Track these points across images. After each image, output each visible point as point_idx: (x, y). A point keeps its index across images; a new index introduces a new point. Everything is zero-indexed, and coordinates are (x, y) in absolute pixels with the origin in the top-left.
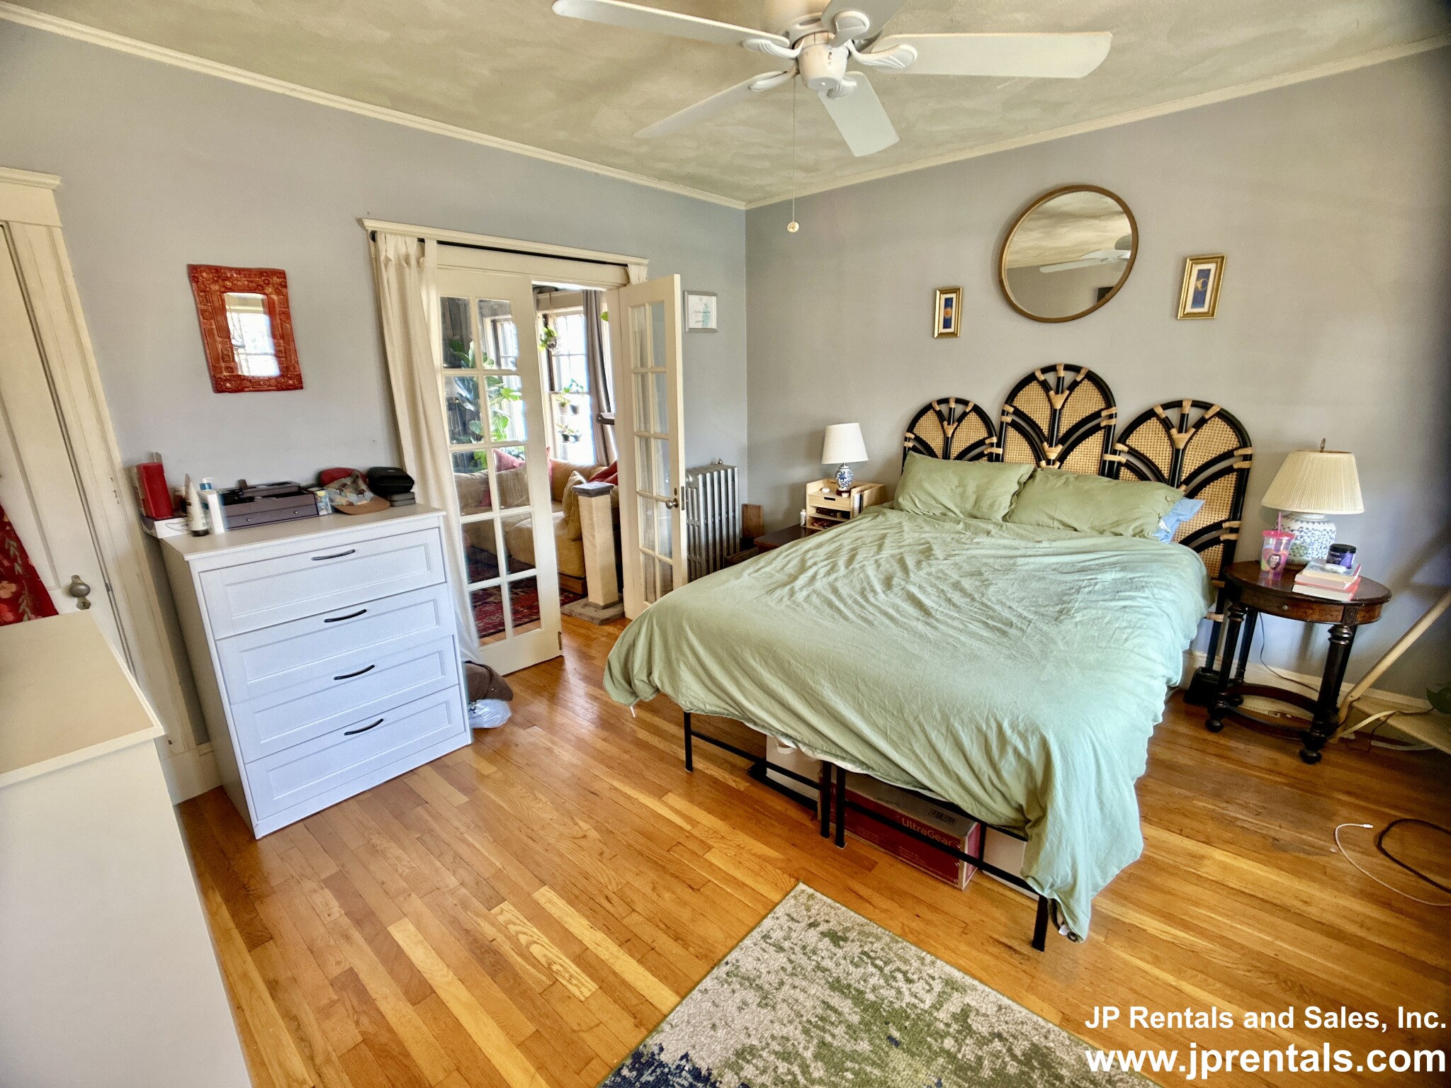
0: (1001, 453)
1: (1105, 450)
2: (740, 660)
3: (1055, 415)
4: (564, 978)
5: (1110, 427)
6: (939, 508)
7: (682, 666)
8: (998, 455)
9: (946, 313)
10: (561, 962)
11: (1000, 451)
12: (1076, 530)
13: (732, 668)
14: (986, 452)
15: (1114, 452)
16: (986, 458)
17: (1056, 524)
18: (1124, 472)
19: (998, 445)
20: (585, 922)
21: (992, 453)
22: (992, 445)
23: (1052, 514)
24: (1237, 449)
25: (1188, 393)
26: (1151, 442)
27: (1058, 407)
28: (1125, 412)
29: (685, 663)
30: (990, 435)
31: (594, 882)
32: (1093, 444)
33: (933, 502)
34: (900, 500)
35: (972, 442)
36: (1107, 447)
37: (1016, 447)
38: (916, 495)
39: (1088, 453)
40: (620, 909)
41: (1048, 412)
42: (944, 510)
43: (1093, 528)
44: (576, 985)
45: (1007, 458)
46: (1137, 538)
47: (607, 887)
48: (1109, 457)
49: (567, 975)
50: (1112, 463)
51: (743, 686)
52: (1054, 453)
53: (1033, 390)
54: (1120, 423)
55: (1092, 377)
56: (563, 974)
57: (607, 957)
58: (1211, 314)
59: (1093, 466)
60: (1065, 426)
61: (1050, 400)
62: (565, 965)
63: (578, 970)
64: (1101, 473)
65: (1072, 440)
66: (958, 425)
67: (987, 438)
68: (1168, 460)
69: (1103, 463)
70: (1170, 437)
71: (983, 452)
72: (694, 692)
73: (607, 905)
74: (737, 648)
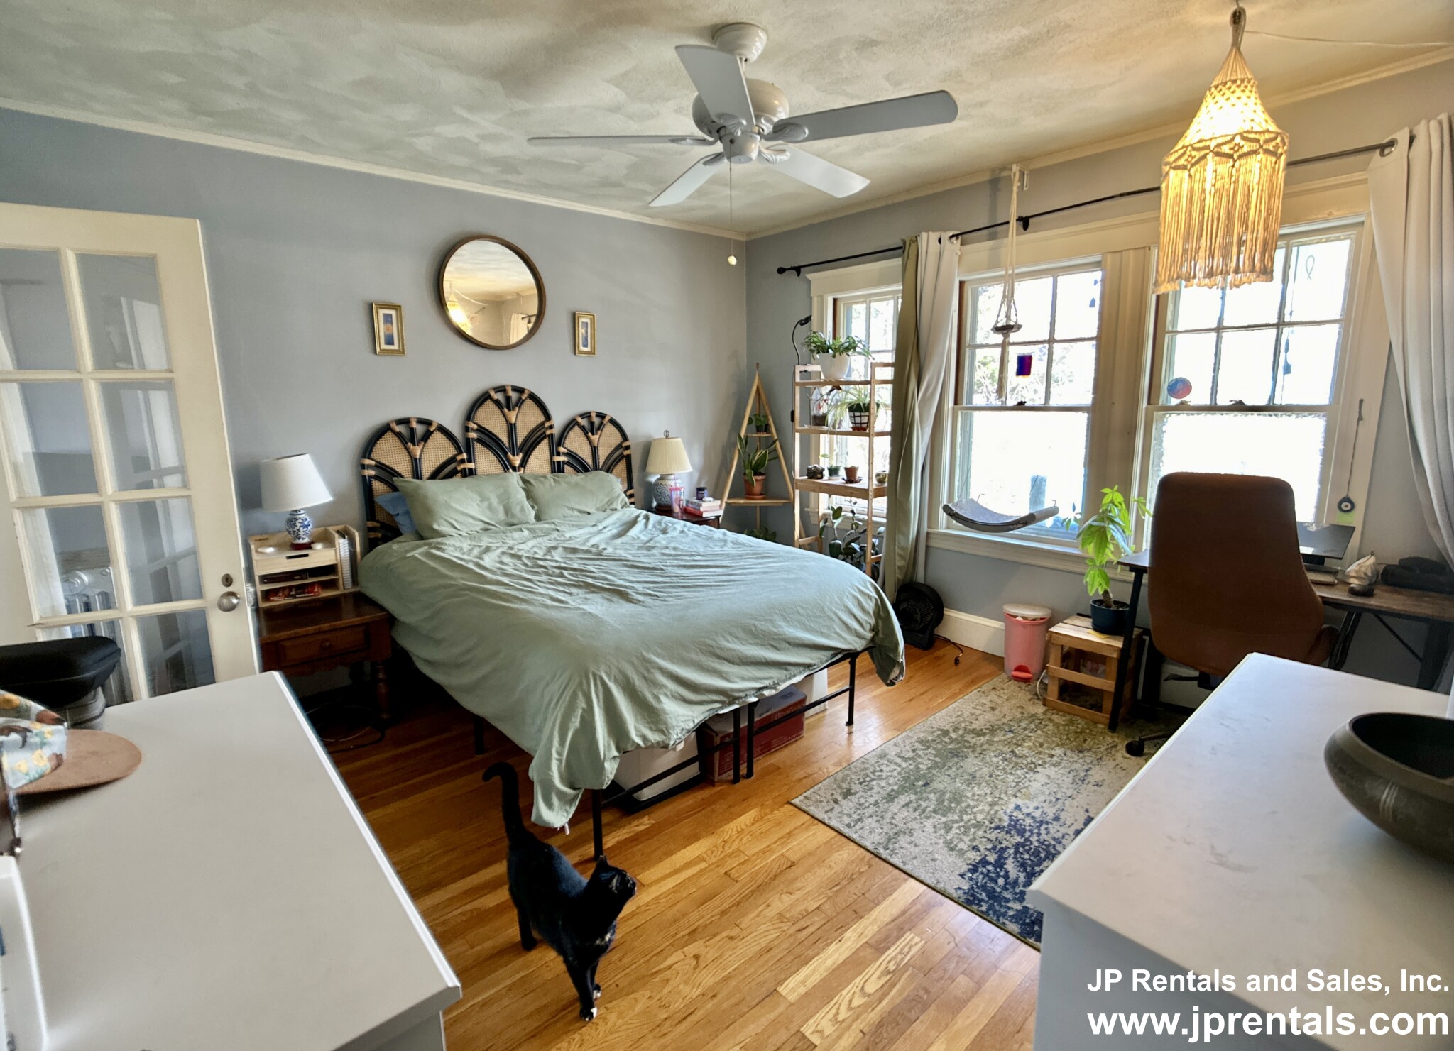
0: (473, 467)
1: (552, 455)
2: (718, 652)
3: (511, 428)
4: (903, 959)
5: (552, 434)
6: (477, 525)
7: (663, 698)
8: (471, 470)
9: (387, 329)
10: (886, 961)
11: (472, 465)
12: (589, 513)
13: (712, 664)
14: (459, 468)
15: (558, 454)
16: (459, 475)
17: (576, 513)
18: (567, 468)
19: (470, 461)
20: (833, 947)
21: (465, 469)
22: (463, 461)
23: (569, 505)
24: (622, 442)
25: (593, 408)
26: (577, 443)
27: (513, 422)
28: (558, 421)
29: (666, 695)
30: (460, 452)
31: (776, 943)
32: (542, 450)
33: (471, 521)
34: (436, 527)
35: (442, 460)
36: (553, 452)
37: (485, 461)
38: (451, 518)
39: (540, 458)
40: (816, 918)
41: (505, 427)
42: (483, 526)
43: (598, 509)
44: (910, 949)
45: (480, 471)
46: (625, 509)
47: (784, 931)
48: (557, 459)
49: (900, 957)
50: (559, 462)
51: (726, 673)
52: (517, 461)
53: (489, 408)
54: (556, 431)
55: (533, 397)
56: (898, 960)
57: (875, 927)
58: (592, 352)
59: (545, 468)
60: (521, 436)
61: (505, 416)
62: (889, 958)
63: (892, 949)
64: (553, 471)
65: (528, 448)
66: (424, 446)
67: (457, 455)
68: (590, 456)
69: (552, 463)
70: (588, 439)
71: (455, 468)
72: (683, 716)
73: (811, 930)
74: (710, 642)
